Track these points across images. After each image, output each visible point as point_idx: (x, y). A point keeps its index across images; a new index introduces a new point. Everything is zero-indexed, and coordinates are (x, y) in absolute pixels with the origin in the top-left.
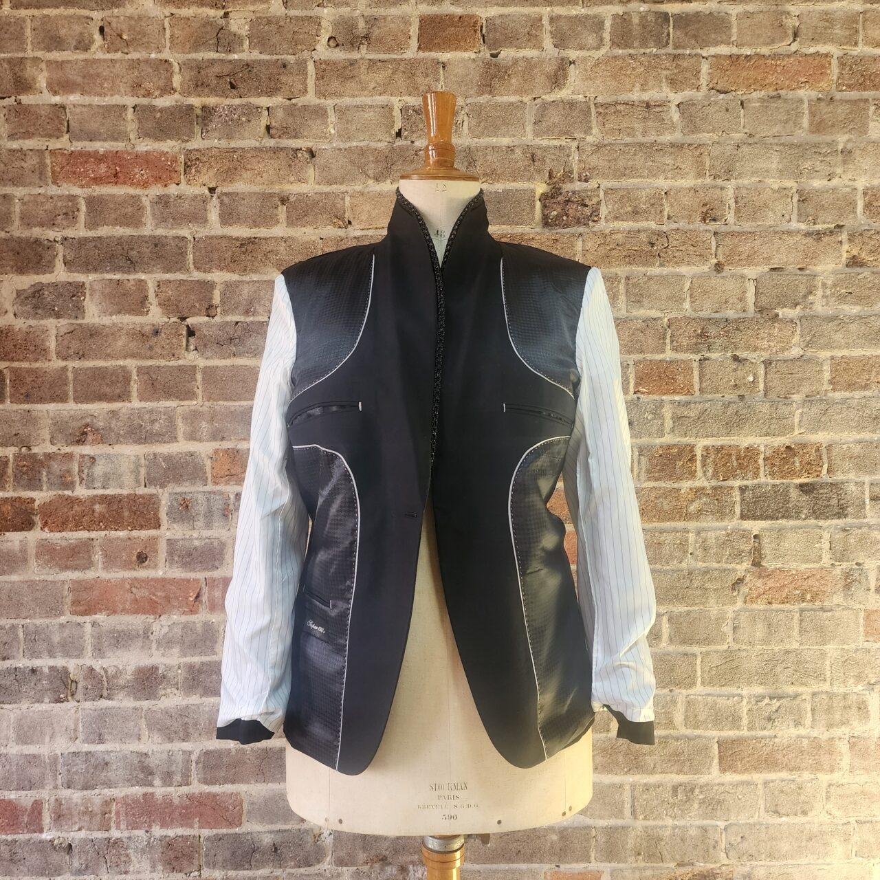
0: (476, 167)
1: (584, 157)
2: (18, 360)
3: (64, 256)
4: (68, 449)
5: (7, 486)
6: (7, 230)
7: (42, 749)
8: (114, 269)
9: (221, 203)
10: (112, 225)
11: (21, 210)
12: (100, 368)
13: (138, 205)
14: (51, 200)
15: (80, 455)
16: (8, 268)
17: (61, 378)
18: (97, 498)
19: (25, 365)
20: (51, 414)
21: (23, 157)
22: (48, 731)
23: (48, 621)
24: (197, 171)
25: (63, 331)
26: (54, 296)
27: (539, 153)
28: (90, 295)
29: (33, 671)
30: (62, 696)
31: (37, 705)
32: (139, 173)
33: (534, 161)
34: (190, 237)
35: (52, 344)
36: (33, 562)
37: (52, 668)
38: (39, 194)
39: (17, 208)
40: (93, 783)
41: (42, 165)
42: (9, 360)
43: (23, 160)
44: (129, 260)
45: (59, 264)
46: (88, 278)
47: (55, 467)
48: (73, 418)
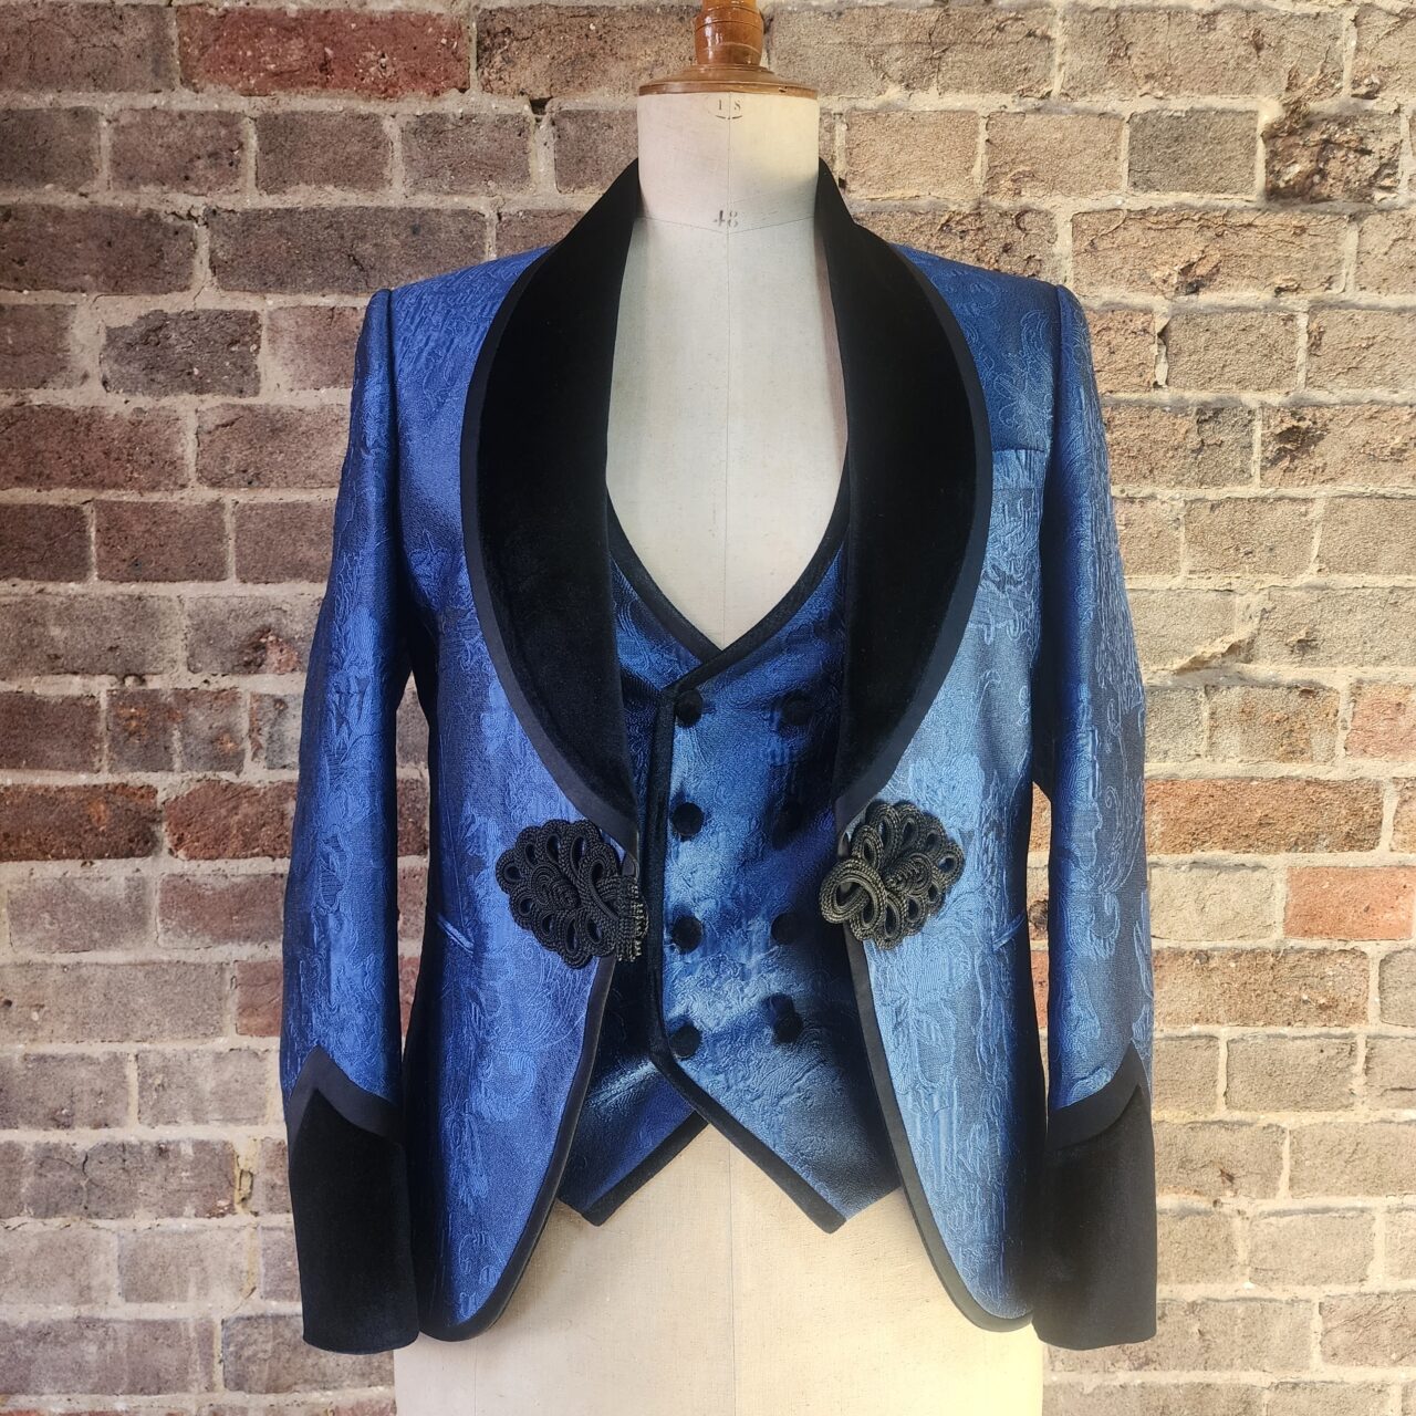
0: (1129, 58)
1: (1370, 41)
2: (116, 486)
3: (212, 251)
4: (226, 682)
5: (96, 760)
6: (83, 189)
7: (180, 1310)
8: (321, 286)
9: (560, 136)
10: (316, 182)
11: (113, 146)
12: (294, 506)
13: (375, 138)
14: (180, 124)
15: (253, 696)
16: (87, 277)
17: (209, 526)
18: (289, 788)
19: (129, 496)
20: (188, 606)
21: (117, 22)
22: (193, 1274)
23: (191, 1046)
24: (507, 61)
25: (212, 420)
26: (190, 343)
27: (1271, 32)
28: (272, 341)
29: (162, 1151)
30: (222, 1203)
31: (168, 1222)
32: (377, 63)
33: (1259, 48)
34: (490, 214)
35: (188, 449)
36: (156, 922)
37: (201, 1146)
38: (154, 108)
39: (105, 138)
40: (290, 1379)
41: (160, 41)
42: (93, 485)
43: (115, 28)
44: (356, 262)
45: (202, 271)
46: (266, 305)
47: (200, 719)
48: (236, 614)
